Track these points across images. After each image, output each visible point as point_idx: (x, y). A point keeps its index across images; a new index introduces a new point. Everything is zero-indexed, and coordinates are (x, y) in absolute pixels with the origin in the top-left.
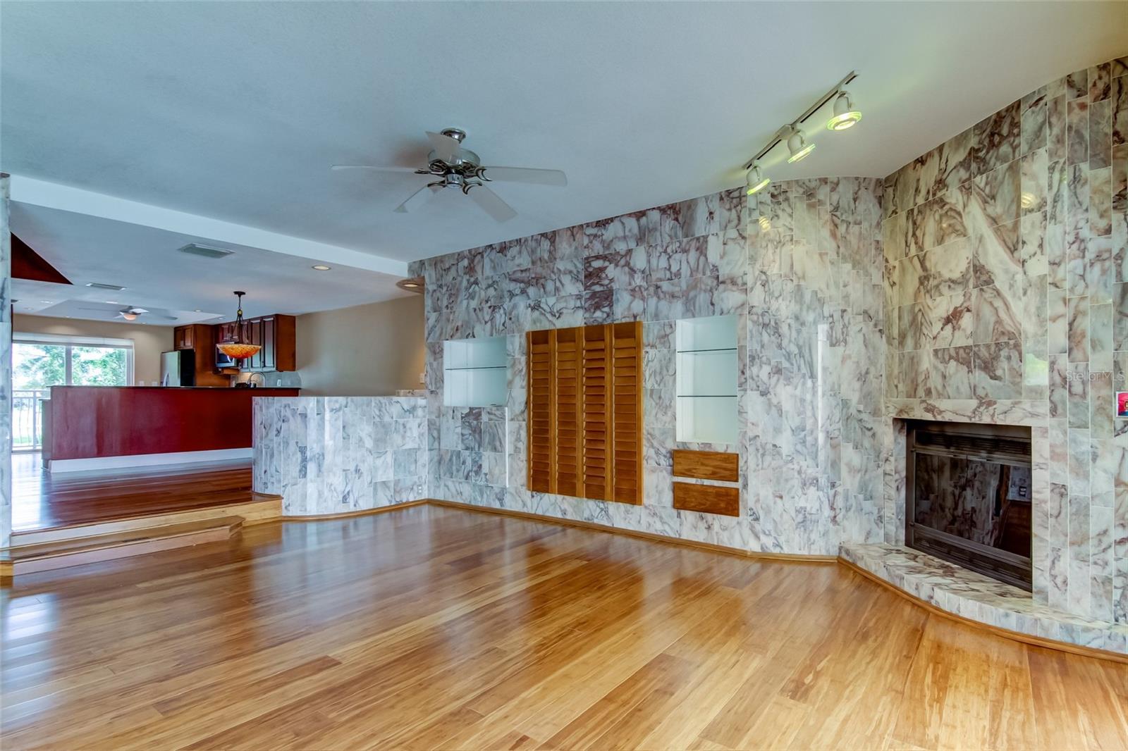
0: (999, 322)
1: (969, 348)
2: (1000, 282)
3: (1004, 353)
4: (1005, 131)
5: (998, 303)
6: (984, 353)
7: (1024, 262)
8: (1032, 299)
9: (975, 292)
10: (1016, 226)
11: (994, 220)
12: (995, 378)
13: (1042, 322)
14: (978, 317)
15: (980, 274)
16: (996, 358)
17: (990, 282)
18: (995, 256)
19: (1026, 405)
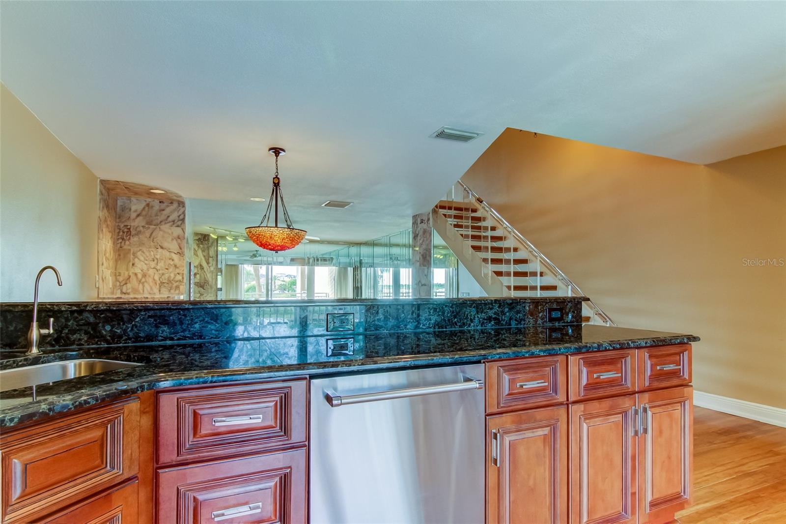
0: (205, 278)
1: (198, 282)
2: (205, 269)
3: (206, 284)
4: (207, 238)
5: (205, 274)
6: (202, 284)
7: (210, 267)
8: (211, 274)
9: (200, 270)
10: (208, 259)
11: (204, 256)
12: (204, 289)
13: (212, 279)
14: (200, 276)
15: (202, 268)
16: (204, 285)
17: (203, 269)
18: (204, 264)
19: (209, 295)
